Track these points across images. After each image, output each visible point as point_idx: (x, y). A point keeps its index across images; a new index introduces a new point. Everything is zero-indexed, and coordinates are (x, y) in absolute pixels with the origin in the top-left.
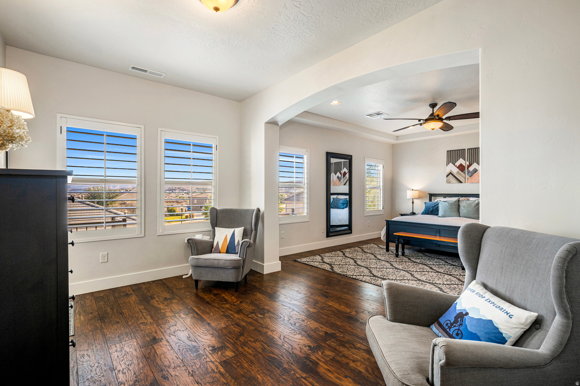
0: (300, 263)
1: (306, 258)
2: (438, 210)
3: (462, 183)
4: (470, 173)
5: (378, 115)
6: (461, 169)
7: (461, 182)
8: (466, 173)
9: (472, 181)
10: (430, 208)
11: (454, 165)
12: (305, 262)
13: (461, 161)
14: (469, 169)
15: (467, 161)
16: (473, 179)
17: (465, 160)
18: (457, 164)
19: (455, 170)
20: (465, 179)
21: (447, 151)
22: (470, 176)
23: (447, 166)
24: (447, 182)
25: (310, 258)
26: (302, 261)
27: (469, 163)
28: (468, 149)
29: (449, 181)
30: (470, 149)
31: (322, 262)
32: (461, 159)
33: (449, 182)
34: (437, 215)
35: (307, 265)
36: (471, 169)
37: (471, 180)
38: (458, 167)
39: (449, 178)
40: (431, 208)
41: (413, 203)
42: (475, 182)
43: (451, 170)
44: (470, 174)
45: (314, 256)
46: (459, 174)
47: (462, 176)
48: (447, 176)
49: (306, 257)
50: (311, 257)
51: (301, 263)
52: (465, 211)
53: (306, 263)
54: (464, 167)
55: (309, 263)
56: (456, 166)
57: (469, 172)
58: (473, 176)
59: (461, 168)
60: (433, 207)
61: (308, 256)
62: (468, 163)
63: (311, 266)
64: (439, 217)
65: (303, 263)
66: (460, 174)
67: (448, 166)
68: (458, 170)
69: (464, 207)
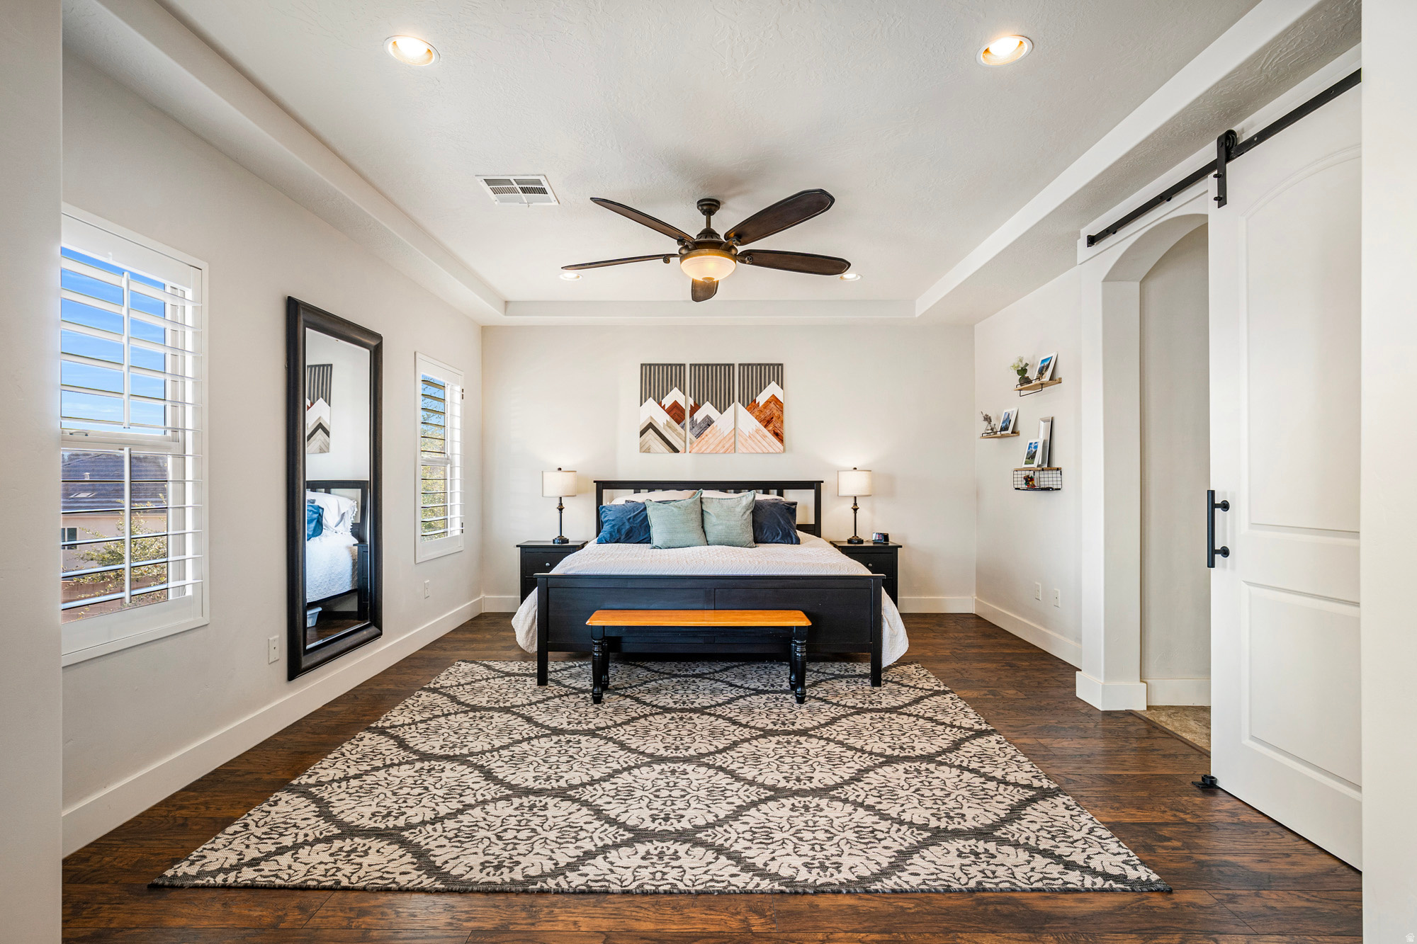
0: (209, 894)
1: (221, 840)
2: (648, 528)
3: (678, 451)
4: (696, 428)
5: (524, 190)
6: (677, 417)
7: (676, 450)
8: (688, 426)
9: (700, 449)
10: (624, 524)
11: (660, 404)
12: (237, 868)
13: (675, 396)
14: (696, 416)
15: (691, 396)
16: (703, 442)
17: (684, 394)
18: (667, 401)
19: (662, 419)
20: (685, 442)
21: (642, 365)
22: (698, 436)
23: (641, 405)
24: (641, 448)
25: (246, 826)
26: (214, 874)
27: (695, 402)
28: (691, 365)
29: (647, 446)
30: (695, 365)
31: (337, 831)
32: (676, 390)
33: (648, 451)
34: (648, 540)
35: (262, 892)
36: (699, 416)
37: (700, 445)
38: (669, 411)
39: (648, 438)
40: (627, 524)
41: (561, 510)
42: (708, 451)
43: (651, 418)
44: (697, 430)
45: (265, 807)
46: (670, 427)
47: (679, 435)
48: (642, 433)
49: (221, 825)
50: (249, 821)
51: (215, 887)
52: (720, 527)
53: (248, 874)
54: (683, 411)
55: (267, 867)
56: (663, 407)
57: (693, 423)
58: (703, 436)
59: (676, 412)
60: (631, 520)
61: (225, 813)
62: (691, 402)
63: (295, 888)
64: (655, 548)
65: (225, 887)
66: (674, 430)
67: (644, 405)
68: (668, 417)
69: (718, 516)
